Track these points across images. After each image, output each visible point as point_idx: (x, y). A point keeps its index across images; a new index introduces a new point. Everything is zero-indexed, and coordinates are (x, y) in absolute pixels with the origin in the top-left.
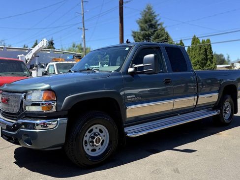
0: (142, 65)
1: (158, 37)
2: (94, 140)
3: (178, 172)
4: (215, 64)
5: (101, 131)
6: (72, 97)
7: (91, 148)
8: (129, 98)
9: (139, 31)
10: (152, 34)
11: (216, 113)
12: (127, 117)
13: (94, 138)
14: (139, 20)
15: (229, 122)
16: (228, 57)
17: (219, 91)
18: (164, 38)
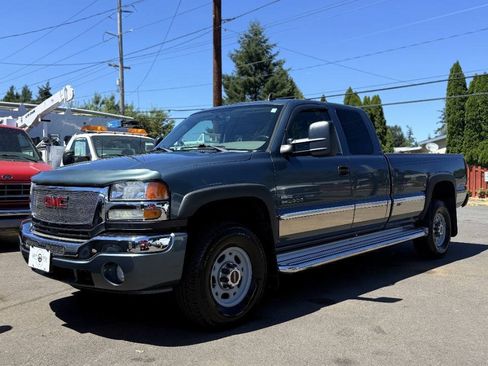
0: (307, 140)
1: (273, 88)
2: (229, 277)
3: (383, 332)
4: (391, 146)
5: (237, 260)
6: (196, 194)
7: (221, 292)
8: (284, 200)
9: (235, 75)
10: (262, 81)
11: (423, 234)
12: (281, 235)
13: (227, 272)
14: (235, 53)
15: (444, 250)
16: (410, 133)
17: (425, 193)
18: (286, 90)
